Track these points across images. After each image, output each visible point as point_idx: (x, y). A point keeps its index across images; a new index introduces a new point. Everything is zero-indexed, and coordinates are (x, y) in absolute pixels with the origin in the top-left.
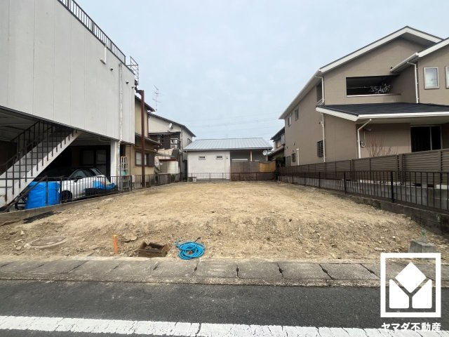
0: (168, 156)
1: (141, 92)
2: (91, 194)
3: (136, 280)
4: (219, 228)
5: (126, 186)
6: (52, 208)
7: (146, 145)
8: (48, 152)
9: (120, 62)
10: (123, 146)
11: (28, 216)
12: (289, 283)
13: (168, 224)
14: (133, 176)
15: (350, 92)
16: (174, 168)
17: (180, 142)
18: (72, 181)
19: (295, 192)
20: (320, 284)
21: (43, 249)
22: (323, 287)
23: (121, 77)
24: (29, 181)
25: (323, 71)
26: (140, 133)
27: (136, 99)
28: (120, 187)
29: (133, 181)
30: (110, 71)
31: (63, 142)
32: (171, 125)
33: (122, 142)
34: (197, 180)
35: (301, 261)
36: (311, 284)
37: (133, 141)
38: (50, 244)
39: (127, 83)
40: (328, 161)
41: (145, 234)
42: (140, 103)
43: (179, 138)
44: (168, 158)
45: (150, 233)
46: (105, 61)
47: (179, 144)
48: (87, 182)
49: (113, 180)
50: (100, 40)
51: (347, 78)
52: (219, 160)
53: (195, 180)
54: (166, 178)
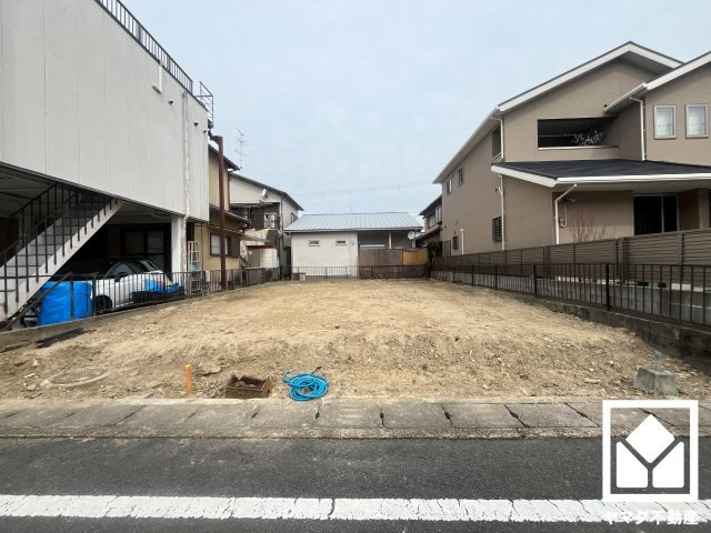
0: (261, 240)
1: (218, 140)
2: (142, 300)
3: (225, 434)
4: (349, 352)
5: (197, 287)
6: (81, 323)
7: (228, 224)
8: (71, 235)
9: (183, 90)
10: (191, 225)
11: (44, 336)
12: (462, 434)
13: (268, 346)
14: (208, 273)
15: (543, 142)
16: (270, 259)
17: (279, 218)
18: (112, 281)
19: (459, 295)
20: (509, 435)
21: (72, 389)
22: (514, 439)
23: (185, 114)
24: (43, 281)
25: (503, 109)
26: (217, 204)
27: (211, 150)
28: (188, 290)
29: (208, 280)
30: (167, 104)
31: (96, 218)
32: (264, 191)
33: (190, 218)
34: (307, 278)
35: (477, 399)
36: (495, 436)
37: (206, 217)
38: (82, 381)
39: (196, 124)
40: (509, 249)
41: (233, 363)
42: (216, 156)
43: (278, 213)
44: (260, 244)
45: (242, 360)
46: (160, 89)
47: (277, 221)
48: (136, 282)
49: (177, 279)
50: (151, 55)
51: (539, 121)
52: (340, 247)
53: (303, 278)
54: (258, 275)
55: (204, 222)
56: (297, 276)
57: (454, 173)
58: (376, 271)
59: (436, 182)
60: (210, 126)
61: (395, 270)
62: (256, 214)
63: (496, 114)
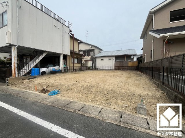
1: (73, 35)
2: (53, 72)
4: (71, 87)
6: (36, 76)
9: (63, 25)
11: (29, 78)
16: (90, 64)
18: (47, 68)
23: (63, 30)
28: (63, 71)
30: (58, 28)
31: (42, 55)
32: (91, 46)
33: (64, 54)
34: (100, 69)
37: (69, 53)
38: (25, 86)
39: (66, 32)
43: (94, 52)
44: (89, 60)
46: (56, 26)
47: (94, 54)
48: (51, 68)
51: (170, 12)
52: (110, 61)
53: (99, 69)
54: (85, 68)
55: (68, 55)
56: (97, 69)
57: (144, 35)
58: (120, 68)
59: (141, 38)
60: (71, 31)
61: (126, 68)
62: (87, 53)
63: (151, 13)
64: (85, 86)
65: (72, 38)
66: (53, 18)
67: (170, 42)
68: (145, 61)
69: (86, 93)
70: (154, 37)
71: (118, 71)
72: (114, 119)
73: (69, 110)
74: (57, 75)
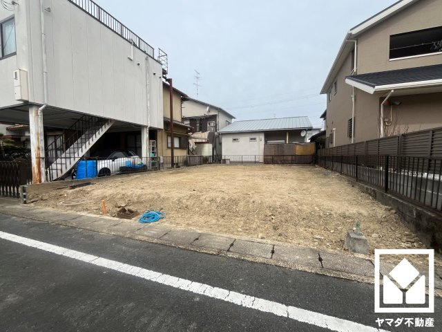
0: (203, 139)
1: (170, 80)
2: (125, 171)
4: (187, 203)
5: (155, 165)
6: (90, 180)
7: (176, 130)
8: (89, 138)
9: (146, 56)
10: (153, 133)
11: (73, 184)
14: (161, 157)
16: (207, 150)
17: (216, 125)
18: (111, 161)
19: (326, 175)
21: (68, 206)
23: (147, 69)
24: (77, 160)
25: (354, 32)
26: (169, 117)
27: (164, 84)
28: (149, 167)
29: (161, 162)
30: (136, 65)
31: (100, 130)
32: (208, 108)
33: (150, 128)
34: (231, 162)
37: (161, 126)
38: (73, 203)
39: (155, 74)
41: (134, 203)
43: (216, 121)
44: (204, 141)
45: (137, 202)
46: (132, 58)
47: (216, 126)
48: (122, 161)
49: (144, 161)
50: (127, 40)
51: (391, 36)
52: (253, 143)
53: (228, 162)
54: (197, 160)
55: (160, 129)
56: (224, 161)
57: (330, 86)
58: (275, 158)
59: (322, 92)
60: (164, 72)
61: (290, 158)
62: (200, 123)
63: (350, 37)
64: (218, 200)
65: (168, 88)
66: (123, 37)
67: (395, 103)
68: (332, 143)
69: (223, 216)
70: (356, 89)
71: (272, 166)
72: (309, 264)
73: (205, 251)
74: (137, 178)
